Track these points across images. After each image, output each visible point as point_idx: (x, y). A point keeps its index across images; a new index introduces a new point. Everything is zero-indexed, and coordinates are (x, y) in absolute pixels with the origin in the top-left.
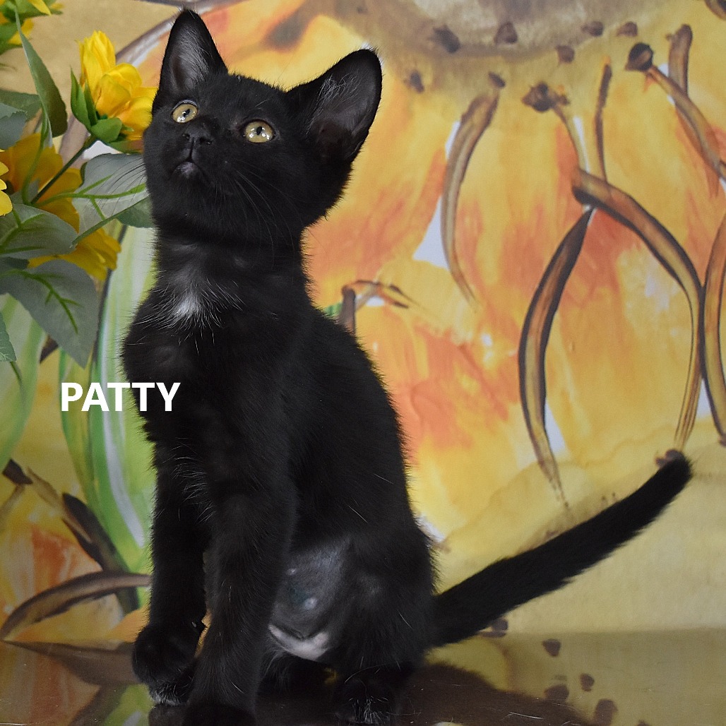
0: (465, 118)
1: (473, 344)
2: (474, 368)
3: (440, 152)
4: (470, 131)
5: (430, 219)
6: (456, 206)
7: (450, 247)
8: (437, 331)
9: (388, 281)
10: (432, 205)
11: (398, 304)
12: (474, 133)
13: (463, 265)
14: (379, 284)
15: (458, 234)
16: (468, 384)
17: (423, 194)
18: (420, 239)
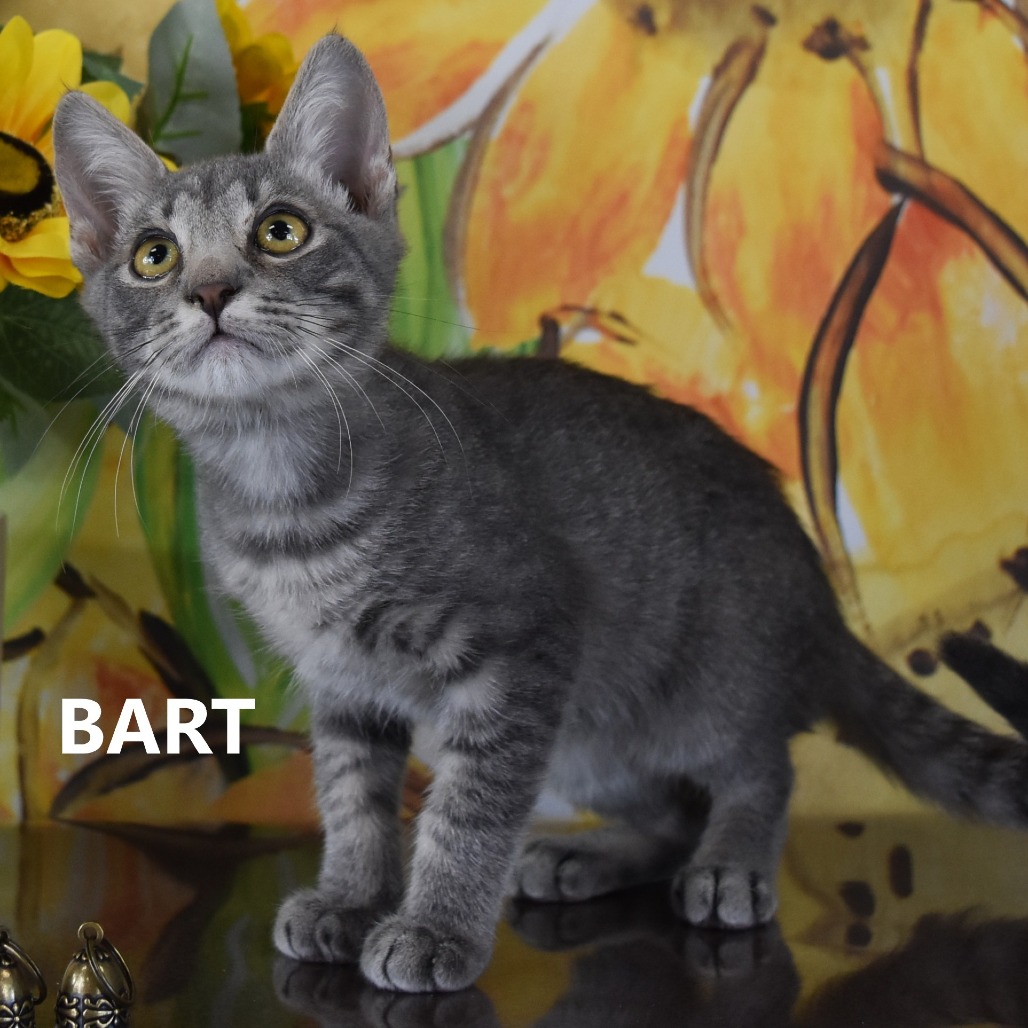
0: (719, 71)
1: (731, 396)
3: (681, 121)
4: (724, 90)
5: (666, 216)
6: (704, 197)
8: (678, 378)
9: (607, 305)
10: (670, 196)
11: (622, 339)
12: (731, 93)
14: (593, 312)
15: (708, 239)
17: (658, 180)
18: (652, 246)
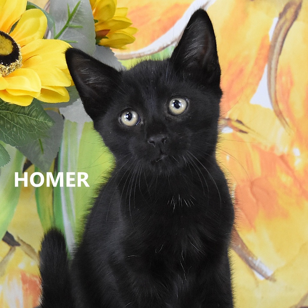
0: (281, 16)
1: (288, 155)
2: (289, 169)
3: (266, 37)
4: (284, 23)
5: (260, 79)
6: (276, 69)
7: (273, 95)
8: (266, 147)
9: (235, 117)
10: (261, 69)
11: (241, 131)
12: (287, 24)
13: (281, 106)
14: (229, 119)
15: (278, 87)
16: (286, 179)
17: (256, 63)
18: (254, 91)
